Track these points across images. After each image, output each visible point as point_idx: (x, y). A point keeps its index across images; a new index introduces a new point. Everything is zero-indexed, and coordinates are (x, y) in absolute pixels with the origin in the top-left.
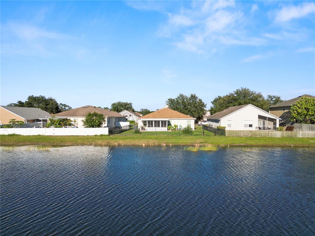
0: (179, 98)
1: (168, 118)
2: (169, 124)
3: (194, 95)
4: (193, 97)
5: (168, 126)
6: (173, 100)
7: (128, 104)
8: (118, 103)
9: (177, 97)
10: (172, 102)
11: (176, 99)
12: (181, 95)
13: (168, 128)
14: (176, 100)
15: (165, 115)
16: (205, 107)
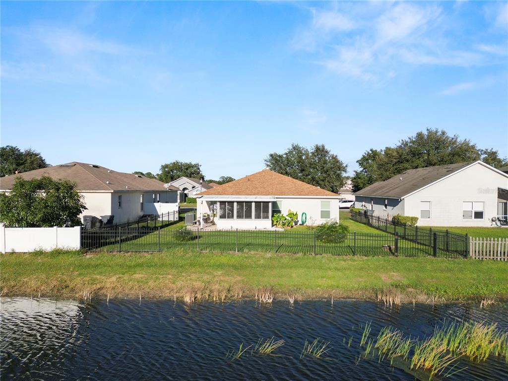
0: (290, 152)
1: (272, 194)
2: (276, 211)
3: (321, 148)
4: (320, 151)
5: (273, 216)
6: (280, 156)
7: (193, 167)
8: (174, 163)
9: (287, 151)
10: (277, 161)
11: (286, 154)
12: (296, 148)
13: (273, 222)
14: (285, 156)
15: (264, 188)
16: (346, 171)
